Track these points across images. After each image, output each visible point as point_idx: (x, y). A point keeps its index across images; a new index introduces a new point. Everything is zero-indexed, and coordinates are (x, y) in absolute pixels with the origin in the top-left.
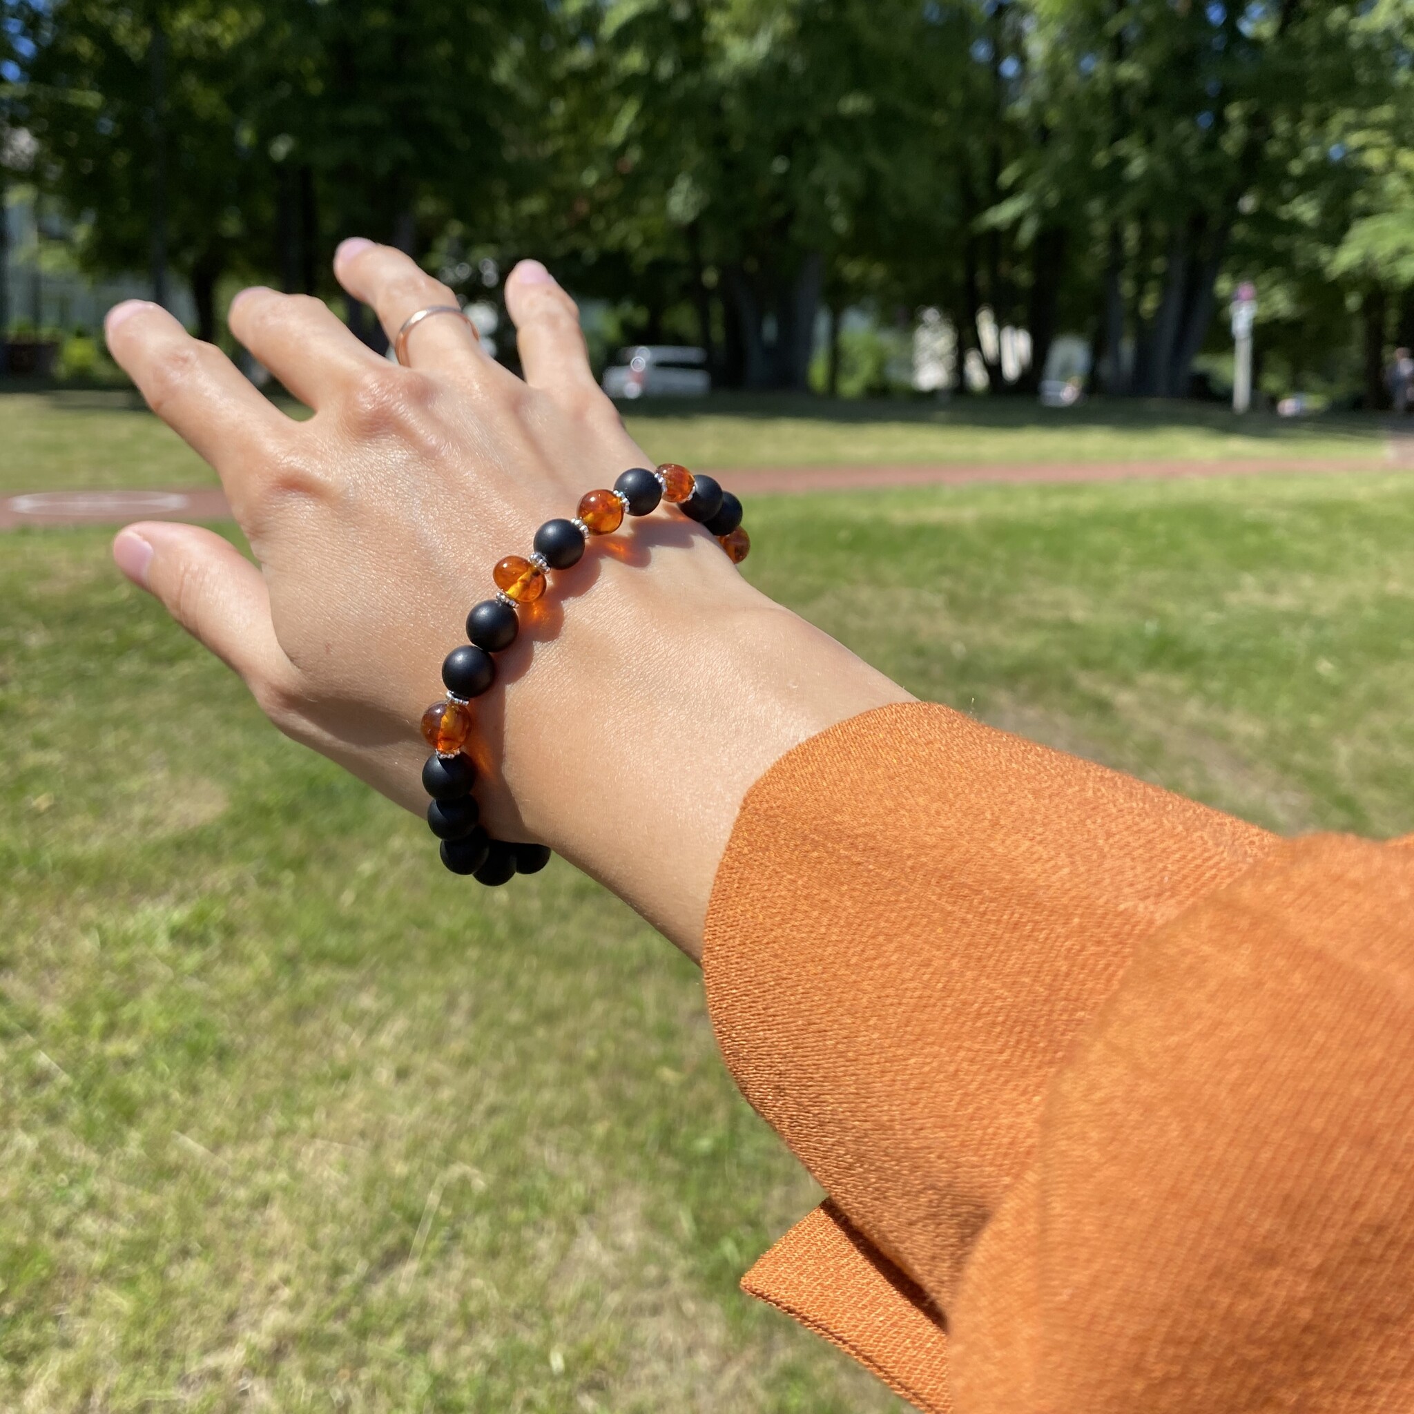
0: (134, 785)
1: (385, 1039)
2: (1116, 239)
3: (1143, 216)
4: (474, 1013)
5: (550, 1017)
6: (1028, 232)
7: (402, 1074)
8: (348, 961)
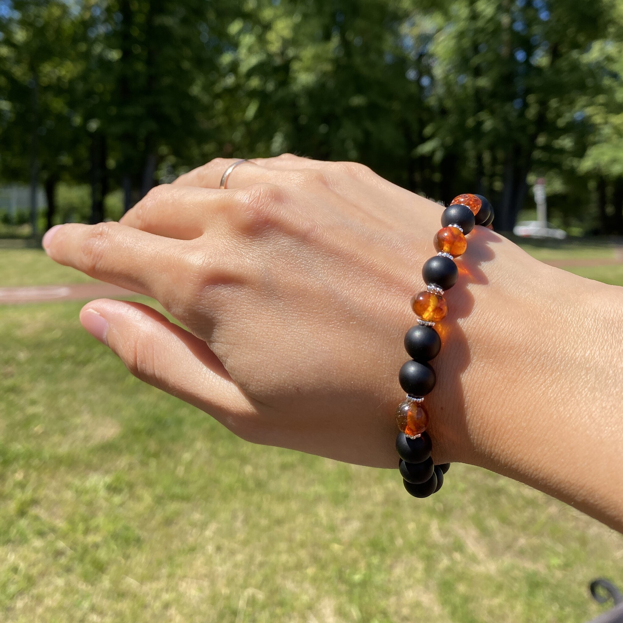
0: (78, 421)
1: (208, 533)
2: (479, 159)
3: (492, 148)
4: (246, 521)
5: (279, 522)
6: (439, 156)
7: (219, 549)
8: (185, 499)
